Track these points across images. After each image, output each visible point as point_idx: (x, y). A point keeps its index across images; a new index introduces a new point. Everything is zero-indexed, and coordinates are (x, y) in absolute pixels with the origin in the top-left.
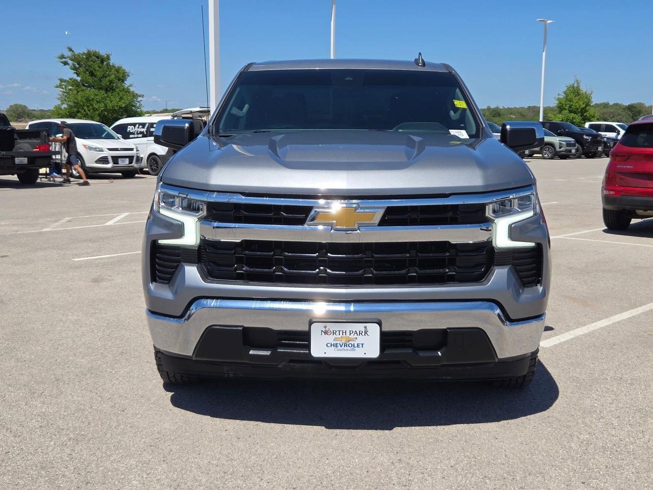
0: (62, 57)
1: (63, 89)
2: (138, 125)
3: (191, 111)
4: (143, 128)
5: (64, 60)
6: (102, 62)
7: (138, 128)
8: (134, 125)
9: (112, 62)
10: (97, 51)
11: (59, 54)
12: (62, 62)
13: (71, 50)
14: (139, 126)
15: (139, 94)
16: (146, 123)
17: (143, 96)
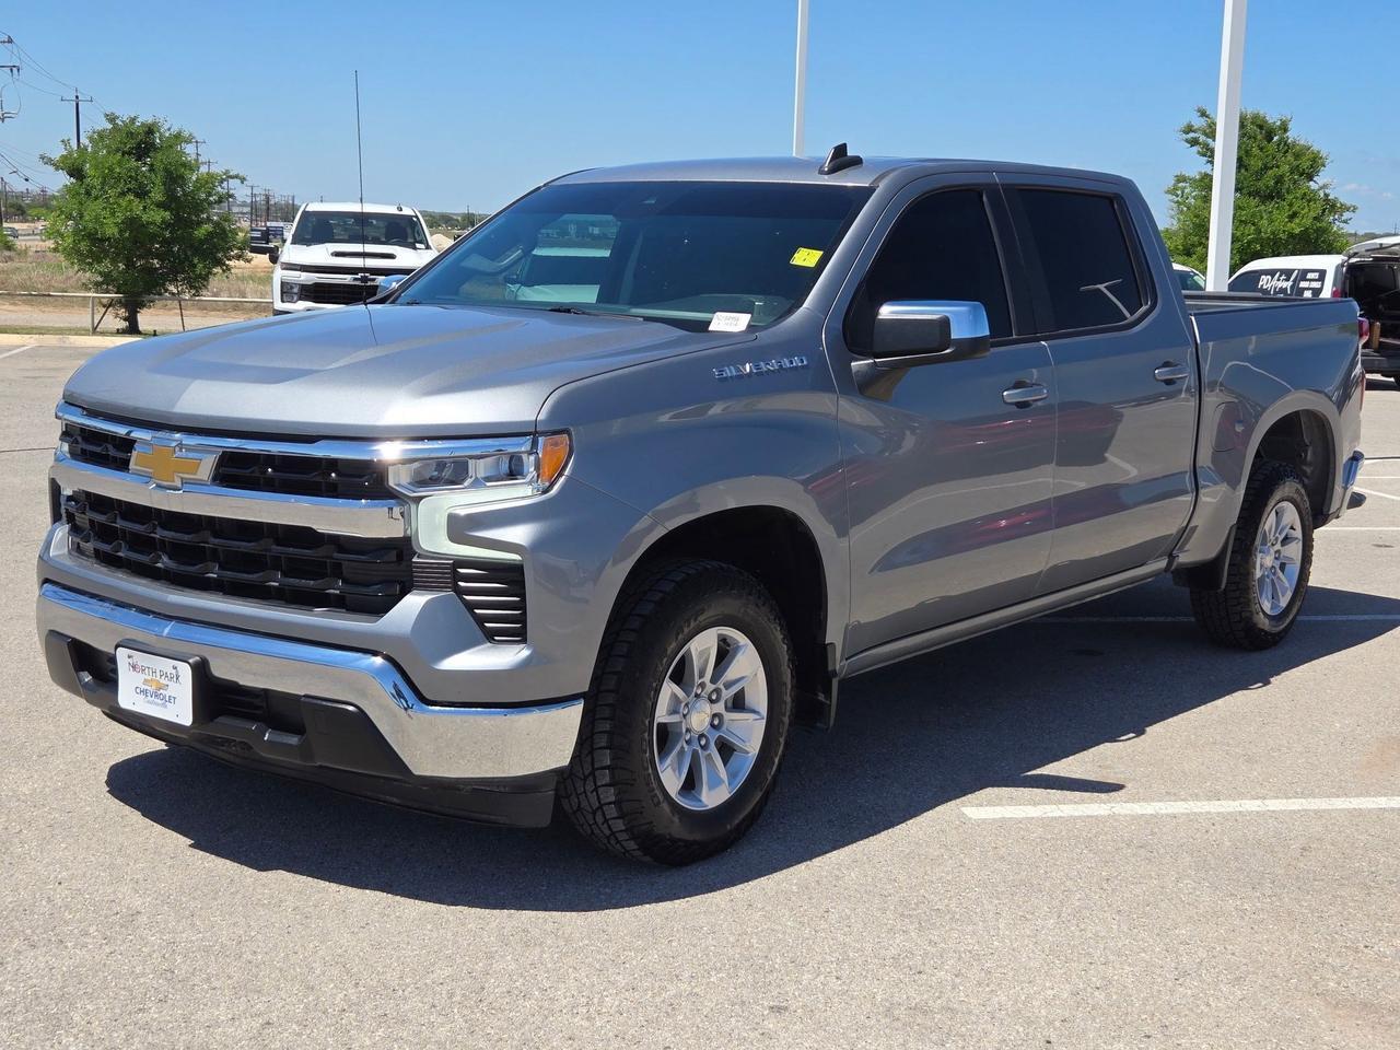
0: (1189, 129)
1: (1177, 196)
2: (1278, 274)
3: (1381, 244)
4: (1287, 280)
5: (1192, 135)
6: (1269, 138)
7: (1279, 280)
8: (1272, 273)
9: (1291, 135)
10: (1261, 112)
11: (1183, 124)
12: (1187, 141)
13: (1203, 114)
14: (1280, 276)
15: (1348, 204)
16: (1294, 270)
17: (1355, 208)
